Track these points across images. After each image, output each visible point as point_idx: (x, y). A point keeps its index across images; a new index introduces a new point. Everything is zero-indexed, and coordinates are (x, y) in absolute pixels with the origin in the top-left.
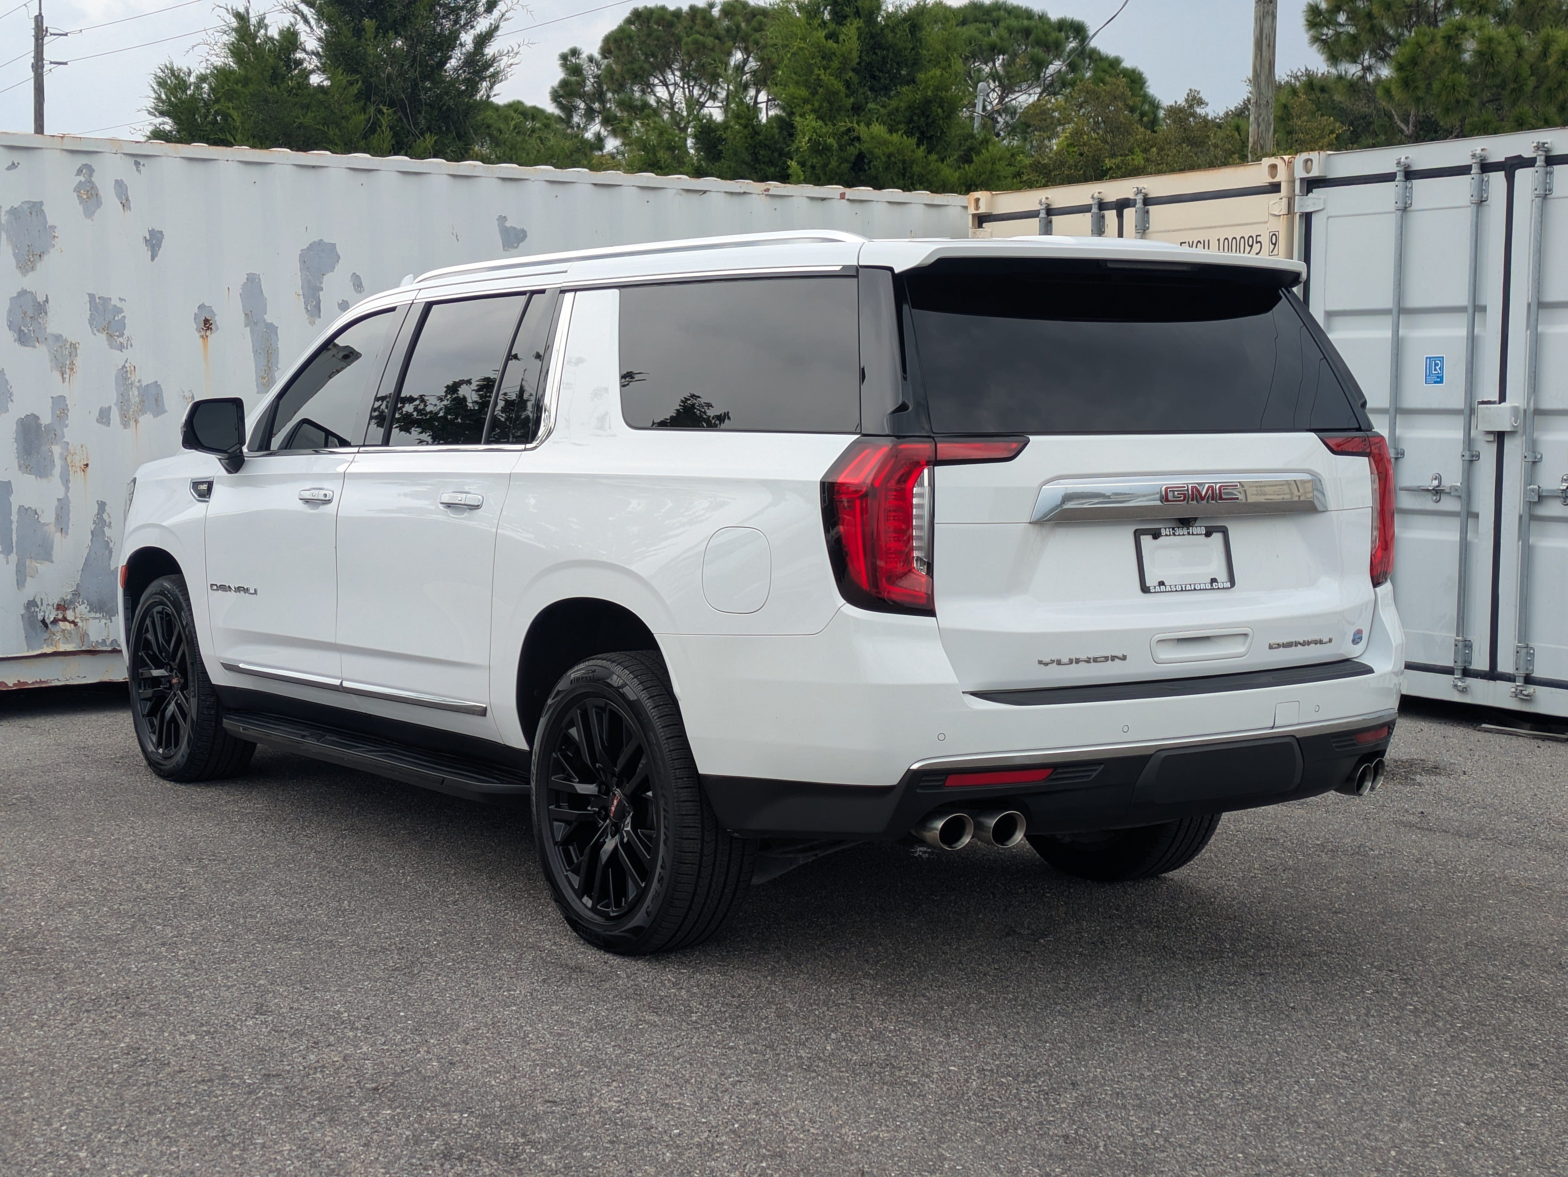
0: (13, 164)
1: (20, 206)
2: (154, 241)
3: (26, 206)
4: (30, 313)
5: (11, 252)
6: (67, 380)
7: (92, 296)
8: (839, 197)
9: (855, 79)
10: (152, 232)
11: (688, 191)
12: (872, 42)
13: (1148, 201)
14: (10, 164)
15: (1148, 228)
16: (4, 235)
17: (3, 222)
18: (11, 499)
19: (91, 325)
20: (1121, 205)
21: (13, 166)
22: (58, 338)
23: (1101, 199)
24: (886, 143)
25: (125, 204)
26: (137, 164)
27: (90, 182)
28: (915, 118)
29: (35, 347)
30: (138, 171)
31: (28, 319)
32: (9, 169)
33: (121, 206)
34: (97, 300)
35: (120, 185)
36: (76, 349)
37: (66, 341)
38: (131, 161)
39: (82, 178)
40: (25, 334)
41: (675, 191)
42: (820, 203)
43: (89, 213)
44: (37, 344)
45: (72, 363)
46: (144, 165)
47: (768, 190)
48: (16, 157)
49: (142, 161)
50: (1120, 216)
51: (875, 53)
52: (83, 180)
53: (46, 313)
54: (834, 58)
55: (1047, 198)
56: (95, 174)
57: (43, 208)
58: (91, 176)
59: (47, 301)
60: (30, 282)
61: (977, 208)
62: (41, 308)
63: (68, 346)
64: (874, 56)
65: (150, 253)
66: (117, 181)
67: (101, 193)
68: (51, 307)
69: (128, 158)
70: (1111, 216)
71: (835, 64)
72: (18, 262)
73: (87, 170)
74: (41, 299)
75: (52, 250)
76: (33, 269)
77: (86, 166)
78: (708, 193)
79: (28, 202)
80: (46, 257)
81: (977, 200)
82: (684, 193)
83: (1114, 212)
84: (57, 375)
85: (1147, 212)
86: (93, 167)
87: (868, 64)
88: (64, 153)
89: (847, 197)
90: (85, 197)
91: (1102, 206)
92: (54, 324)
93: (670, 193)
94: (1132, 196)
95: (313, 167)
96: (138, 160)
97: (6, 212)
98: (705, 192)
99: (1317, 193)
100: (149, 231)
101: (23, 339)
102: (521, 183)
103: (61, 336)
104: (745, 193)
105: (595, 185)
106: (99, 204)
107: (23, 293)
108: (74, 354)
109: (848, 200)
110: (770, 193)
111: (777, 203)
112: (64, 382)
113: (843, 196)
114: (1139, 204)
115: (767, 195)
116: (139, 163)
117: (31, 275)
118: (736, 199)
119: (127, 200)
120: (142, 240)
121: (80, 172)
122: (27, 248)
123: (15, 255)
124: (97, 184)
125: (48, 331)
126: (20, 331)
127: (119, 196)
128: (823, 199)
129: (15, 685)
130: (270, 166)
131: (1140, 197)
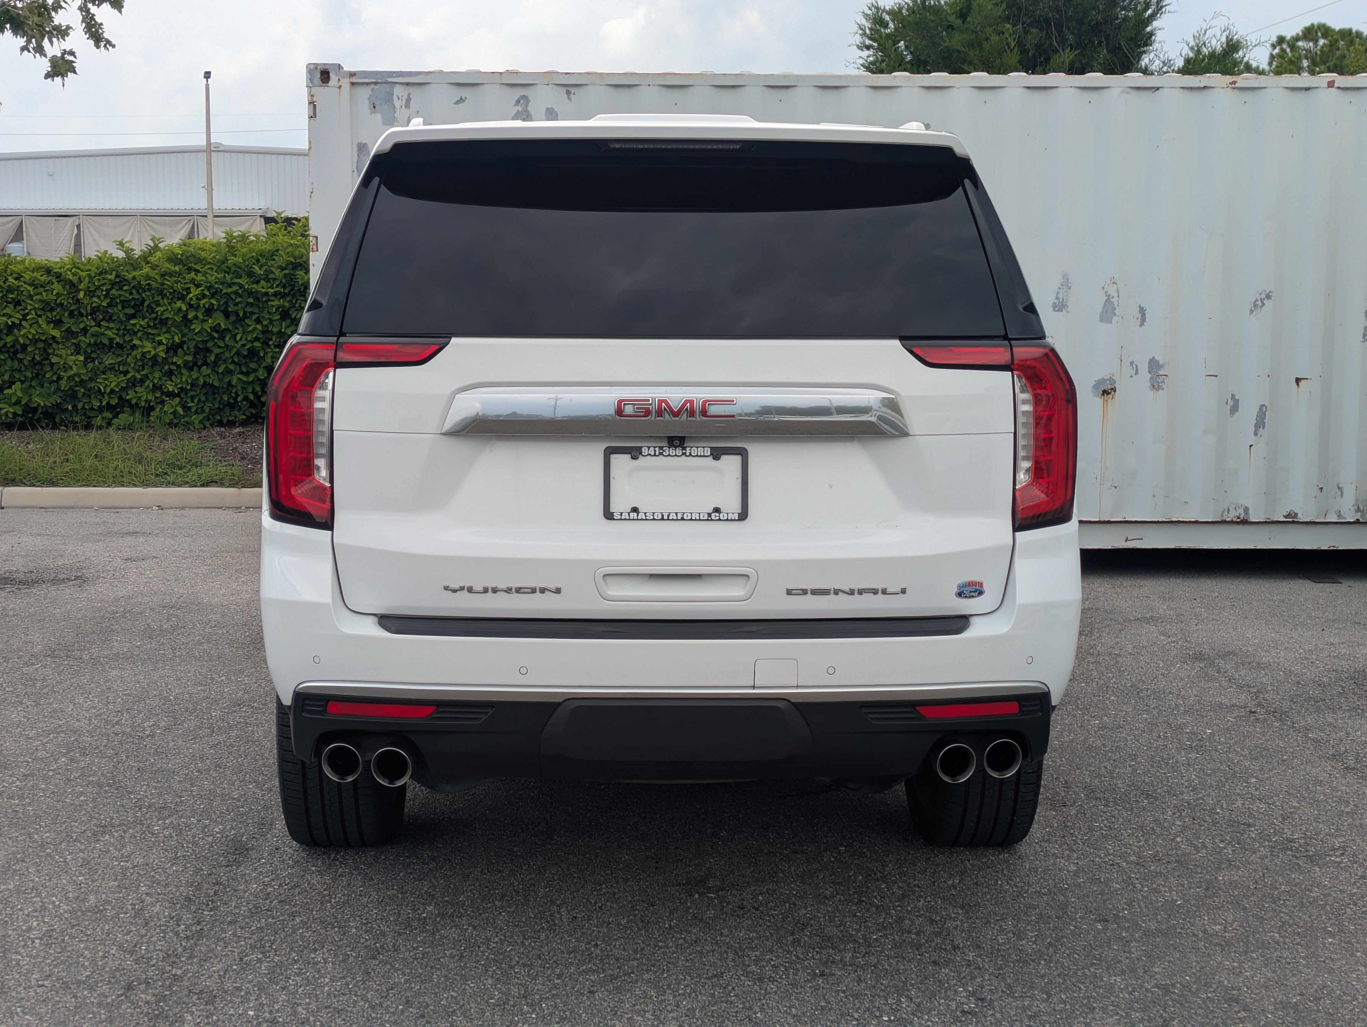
0: (461, 99)
8: (1326, 85)
11: (1138, 88)
14: (458, 98)
21: (461, 100)
26: (568, 93)
27: (527, 111)
30: (569, 99)
32: (457, 103)
35: (551, 114)
38: (563, 90)
39: (519, 108)
41: (1120, 89)
42: (1303, 94)
46: (574, 94)
47: (1235, 82)
48: (463, 92)
49: (572, 90)
56: (530, 104)
58: (527, 105)
66: (547, 109)
69: (559, 88)
73: (521, 101)
77: (524, 97)
78: (1160, 90)
82: (1132, 91)
86: (529, 98)
88: (503, 86)
89: (1336, 85)
93: (1115, 92)
95: (733, 87)
96: (570, 89)
98: (1158, 89)
102: (945, 91)
104: (1205, 87)
105: (1029, 88)
109: (1338, 88)
110: (1237, 85)
111: (1248, 96)
113: (1331, 84)
115: (1232, 88)
116: (570, 92)
118: (1196, 94)
121: (518, 102)
124: (531, 113)
128: (1307, 89)
130: (690, 88)
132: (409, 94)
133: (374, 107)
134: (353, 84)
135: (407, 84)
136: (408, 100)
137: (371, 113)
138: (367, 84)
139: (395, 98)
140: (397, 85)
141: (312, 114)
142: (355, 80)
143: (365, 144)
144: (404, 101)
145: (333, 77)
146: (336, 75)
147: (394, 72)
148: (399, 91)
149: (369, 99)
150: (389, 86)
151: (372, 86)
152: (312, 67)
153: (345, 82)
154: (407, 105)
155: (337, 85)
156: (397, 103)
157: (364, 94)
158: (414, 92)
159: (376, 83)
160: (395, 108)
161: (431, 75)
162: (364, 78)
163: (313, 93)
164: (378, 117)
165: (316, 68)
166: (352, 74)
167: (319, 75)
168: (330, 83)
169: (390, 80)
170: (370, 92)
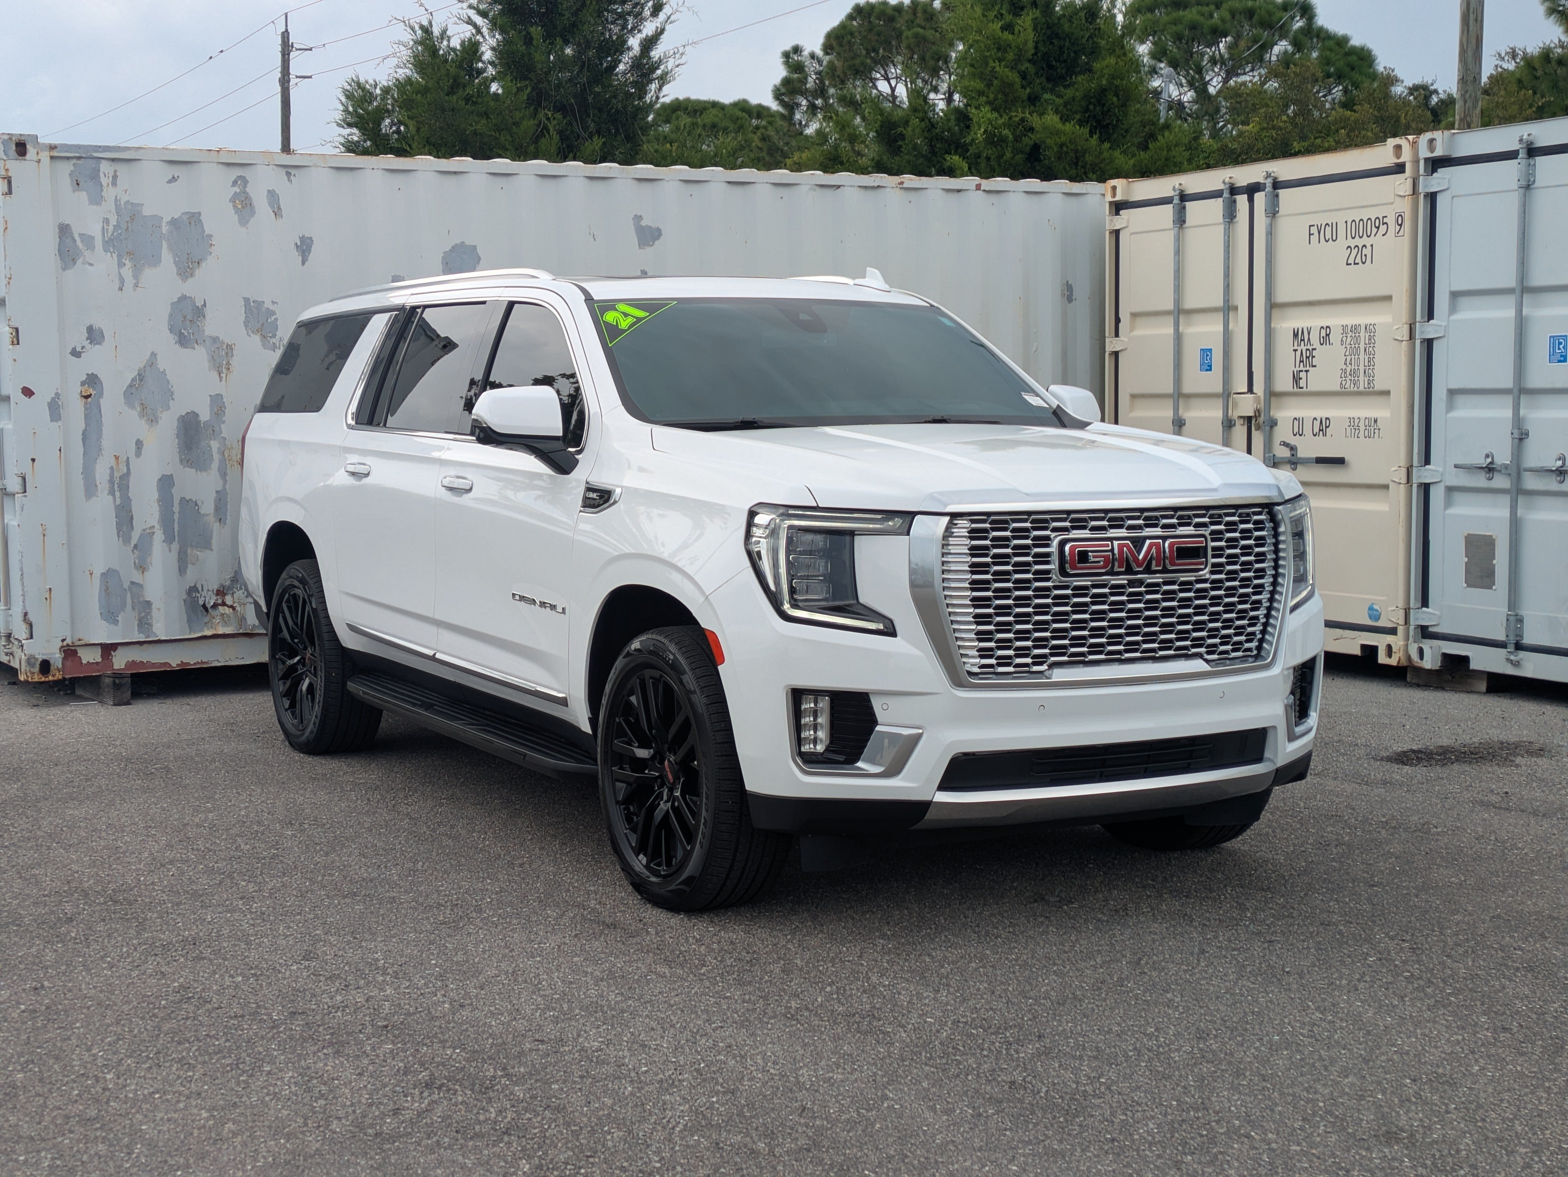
0: (174, 177)
1: (180, 217)
2: (304, 247)
3: (185, 217)
4: (189, 317)
5: (172, 260)
6: (224, 379)
7: (247, 300)
8: (974, 188)
9: (1032, 70)
10: (302, 239)
11: (822, 186)
12: (1049, 32)
13: (1277, 185)
14: (171, 177)
15: (1278, 212)
16: (165, 245)
17: (164, 232)
18: (173, 491)
19: (246, 326)
20: (1252, 190)
21: (174, 179)
22: (215, 339)
23: (1233, 184)
24: (1058, 133)
25: (277, 213)
26: (288, 174)
27: (245, 192)
28: (1091, 107)
29: (194, 349)
30: (290, 181)
31: (188, 323)
32: (169, 182)
33: (273, 214)
34: (252, 304)
35: (273, 196)
36: (232, 349)
37: (223, 342)
38: (283, 172)
39: (237, 189)
40: (185, 336)
41: (808, 187)
42: (956, 195)
43: (243, 222)
44: (196, 346)
45: (228, 363)
46: (294, 175)
47: (902, 183)
48: (176, 171)
49: (293, 171)
50: (1251, 200)
51: (1052, 43)
52: (238, 190)
53: (204, 317)
54: (1008, 50)
55: (1180, 184)
56: (249, 185)
57: (201, 218)
58: (245, 187)
59: (205, 305)
60: (189, 288)
61: (1114, 195)
62: (199, 312)
63: (224, 347)
64: (1050, 47)
65: (300, 258)
66: (269, 191)
67: (255, 203)
68: (208, 311)
69: (280, 169)
70: (1242, 200)
71: (1010, 56)
72: (179, 268)
73: (241, 181)
74: (199, 303)
75: (209, 258)
76: (192, 275)
77: (241, 177)
78: (842, 188)
79: (187, 213)
80: (203, 264)
81: (1114, 188)
82: (818, 189)
83: (1245, 197)
84: (215, 374)
85: (1277, 196)
86: (247, 178)
87: (1045, 54)
88: (221, 166)
89: (982, 188)
90: (240, 206)
91: (1234, 190)
92: (211, 327)
93: (804, 189)
94: (1262, 181)
95: (455, 173)
96: (290, 170)
97: (167, 223)
98: (839, 187)
99: (1443, 173)
100: (300, 238)
101: (183, 341)
102: (655, 183)
103: (218, 338)
104: (878, 187)
105: (729, 182)
106: (253, 213)
107: (183, 298)
108: (230, 354)
109: (984, 191)
110: (905, 185)
111: (912, 195)
112: (221, 381)
113: (978, 187)
114: (1269, 188)
115: (901, 188)
116: (290, 174)
117: (190, 280)
118: (870, 194)
119: (279, 208)
120: (293, 246)
121: (235, 183)
122: (186, 256)
123: (175, 263)
124: (251, 194)
125: (206, 333)
126: (181, 333)
127: (272, 206)
128: (959, 191)
129: (178, 665)
130: (414, 173)
131: (1270, 181)
132: (115, 171)
133: (78, 184)
134: (52, 158)
135: (113, 160)
136: (115, 177)
137: (74, 191)
138: (68, 158)
139: (102, 175)
140: (103, 161)
141: (6, 190)
142: (55, 154)
143: (68, 225)
144: (111, 179)
145: (31, 151)
146: (34, 148)
147: (100, 147)
148: (105, 167)
149: (70, 175)
150: (94, 161)
151: (75, 161)
152: (6, 137)
153: (45, 156)
154: (114, 183)
155: (35, 158)
156: (104, 181)
157: (66, 168)
158: (122, 169)
159: (79, 158)
160: (102, 185)
161: (141, 151)
162: (66, 151)
163: (7, 167)
164: (83, 195)
165: (11, 139)
166: (52, 148)
167: (14, 147)
168: (28, 156)
169: (96, 155)
170: (72, 168)
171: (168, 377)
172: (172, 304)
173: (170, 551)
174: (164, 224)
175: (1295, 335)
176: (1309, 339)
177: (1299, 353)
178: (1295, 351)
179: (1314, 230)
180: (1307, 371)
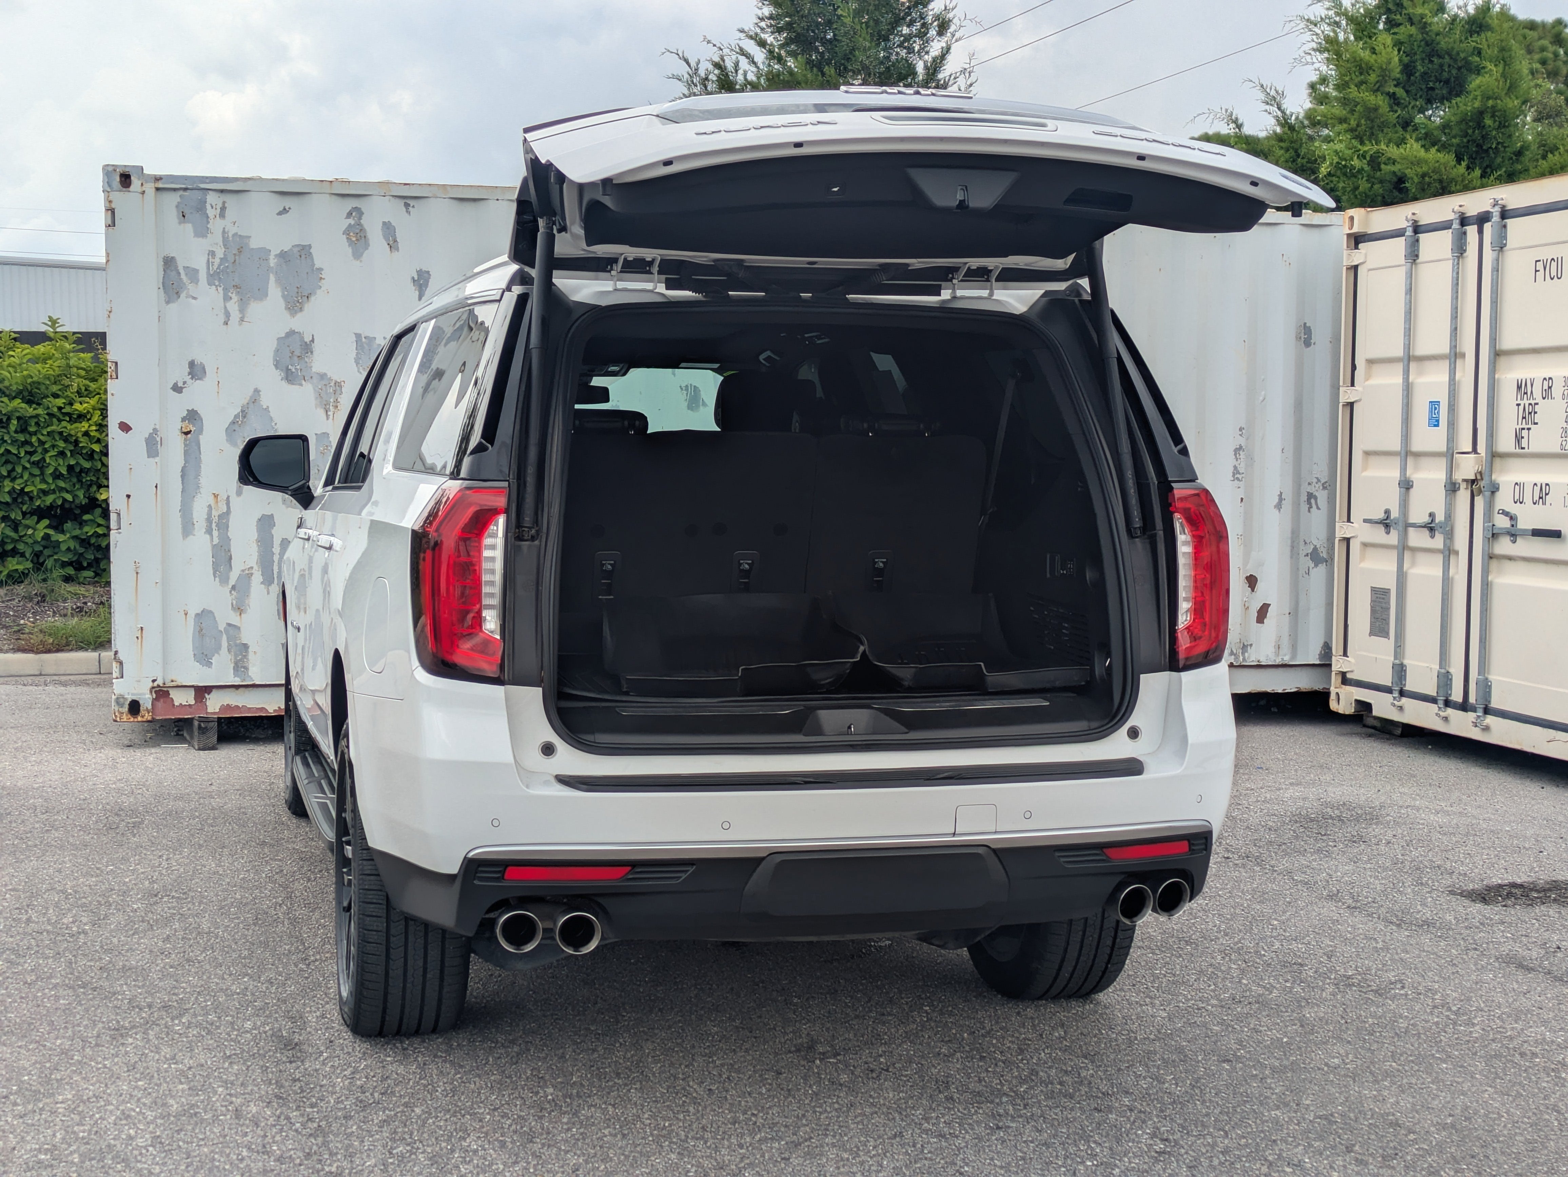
0: (285, 209)
1: (291, 249)
2: (422, 281)
3: (296, 250)
4: (297, 353)
5: (280, 294)
6: (331, 417)
7: (358, 336)
9: (1400, 92)
10: (420, 273)
13: (1505, 214)
14: (281, 209)
15: (1505, 245)
16: (272, 278)
17: (272, 265)
18: (273, 532)
19: (357, 363)
20: (1482, 219)
21: (285, 211)
22: (323, 376)
23: (1463, 214)
24: (1419, 162)
25: (393, 245)
26: (407, 205)
27: (360, 224)
29: (301, 385)
30: (408, 212)
31: (296, 358)
32: (280, 213)
33: (388, 247)
34: (364, 340)
35: (388, 229)
36: (341, 387)
37: (330, 379)
38: (401, 203)
39: (351, 221)
40: (292, 373)
43: (357, 255)
44: (303, 382)
45: (336, 401)
46: (413, 207)
48: (288, 202)
49: (412, 202)
50: (1481, 232)
51: (1431, 62)
52: (353, 222)
53: (312, 352)
54: (1371, 71)
55: (1414, 214)
56: (364, 217)
57: (312, 251)
58: (360, 219)
59: (313, 341)
60: (298, 323)
61: (1351, 227)
62: (307, 348)
63: (332, 384)
64: (1430, 66)
65: (417, 293)
66: (384, 223)
67: (370, 235)
68: (317, 347)
69: (397, 200)
70: (1472, 231)
71: (1373, 78)
72: (287, 302)
73: (356, 213)
74: (307, 339)
75: (318, 292)
76: (301, 309)
77: (356, 209)
79: (298, 246)
80: (312, 298)
81: (1352, 219)
83: (1475, 227)
84: (321, 412)
85: (1505, 226)
86: (363, 210)
87: (1425, 73)
88: (334, 197)
90: (354, 239)
91: (1464, 221)
92: (319, 363)
94: (1489, 208)
96: (408, 201)
97: (276, 256)
100: (417, 272)
101: (290, 377)
103: (325, 374)
106: (367, 246)
107: (291, 333)
108: (338, 392)
112: (328, 419)
114: (1496, 218)
116: (409, 205)
117: (299, 315)
119: (395, 241)
120: (409, 280)
121: (349, 215)
122: (296, 290)
123: (284, 296)
124: (366, 226)
125: (314, 370)
126: (288, 369)
127: (386, 238)
131: (1497, 209)
132: (224, 203)
133: (184, 216)
134: (158, 189)
135: (222, 191)
136: (223, 209)
137: (180, 223)
138: (175, 190)
139: (208, 207)
140: (210, 192)
141: (110, 222)
142: (160, 185)
143: (173, 258)
144: (219, 210)
145: (136, 182)
146: (139, 179)
147: (207, 178)
148: (212, 199)
149: (177, 207)
150: (201, 192)
151: (181, 193)
152: (110, 169)
153: (150, 188)
154: (222, 215)
155: (140, 190)
156: (210, 212)
157: (173, 199)
158: (230, 199)
159: (185, 189)
160: (208, 217)
161: (250, 182)
162: (172, 183)
163: (111, 198)
164: (189, 227)
165: (115, 170)
166: (158, 179)
167: (118, 179)
168: (132, 188)
169: (203, 186)
170: (179, 200)
171: (272, 414)
172: (278, 339)
173: (268, 593)
174: (272, 257)
175: (1519, 387)
176: (1532, 392)
177: (1521, 408)
178: (1518, 405)
179: (1540, 266)
180: (1529, 429)
